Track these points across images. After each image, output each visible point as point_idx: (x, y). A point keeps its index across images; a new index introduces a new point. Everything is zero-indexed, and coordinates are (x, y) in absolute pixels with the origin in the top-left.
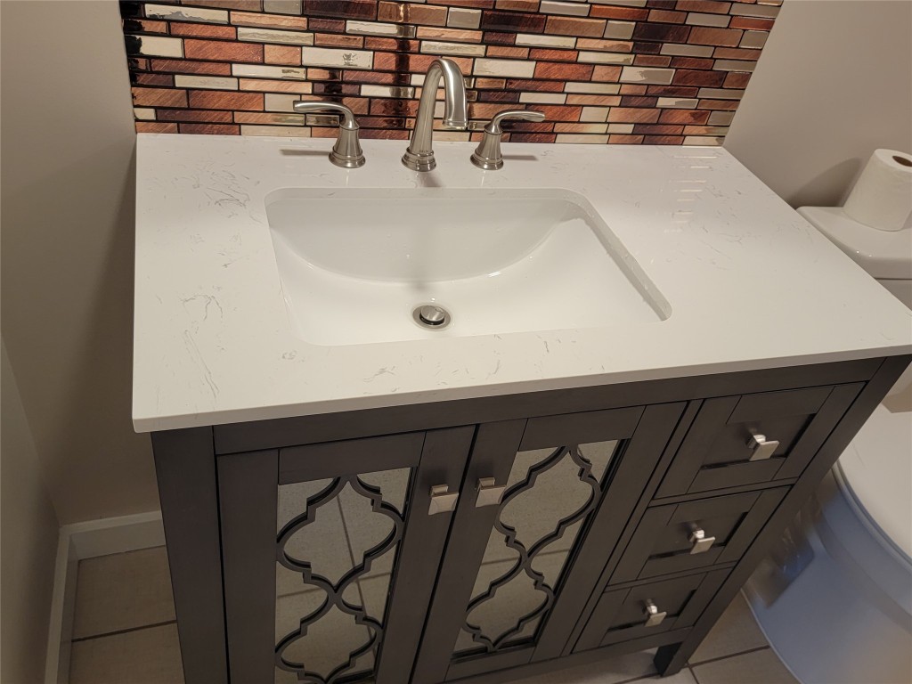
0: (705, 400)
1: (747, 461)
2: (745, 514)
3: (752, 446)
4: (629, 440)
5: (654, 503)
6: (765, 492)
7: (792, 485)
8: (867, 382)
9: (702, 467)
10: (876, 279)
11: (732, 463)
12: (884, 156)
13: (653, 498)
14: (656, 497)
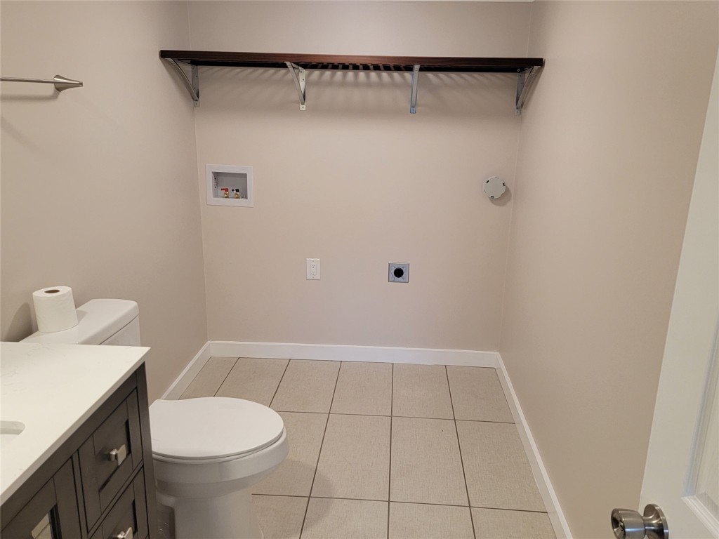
0: (78, 450)
1: (118, 467)
2: (134, 502)
3: (113, 458)
4: (56, 506)
5: (90, 534)
6: (134, 480)
7: (143, 466)
8: (136, 388)
9: (99, 491)
10: (100, 344)
11: (110, 477)
12: (40, 294)
13: (88, 532)
14: (89, 529)
